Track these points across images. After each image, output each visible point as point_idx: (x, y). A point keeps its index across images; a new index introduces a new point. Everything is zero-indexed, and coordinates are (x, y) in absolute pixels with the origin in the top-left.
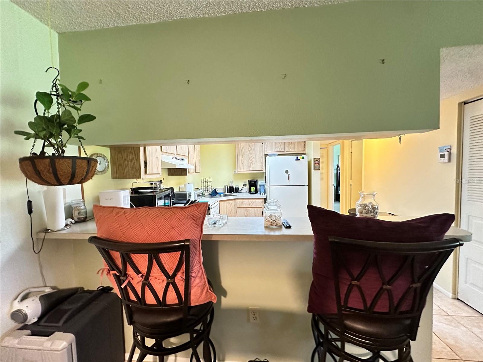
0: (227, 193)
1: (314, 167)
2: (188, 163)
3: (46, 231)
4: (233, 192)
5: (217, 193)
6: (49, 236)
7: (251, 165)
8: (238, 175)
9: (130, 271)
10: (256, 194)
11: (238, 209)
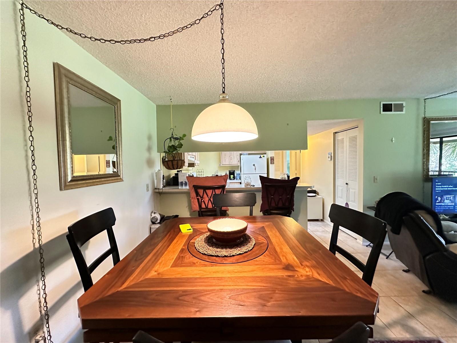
1: (271, 162)
2: (195, 160)
6: (158, 191)
7: (231, 160)
10: (234, 179)
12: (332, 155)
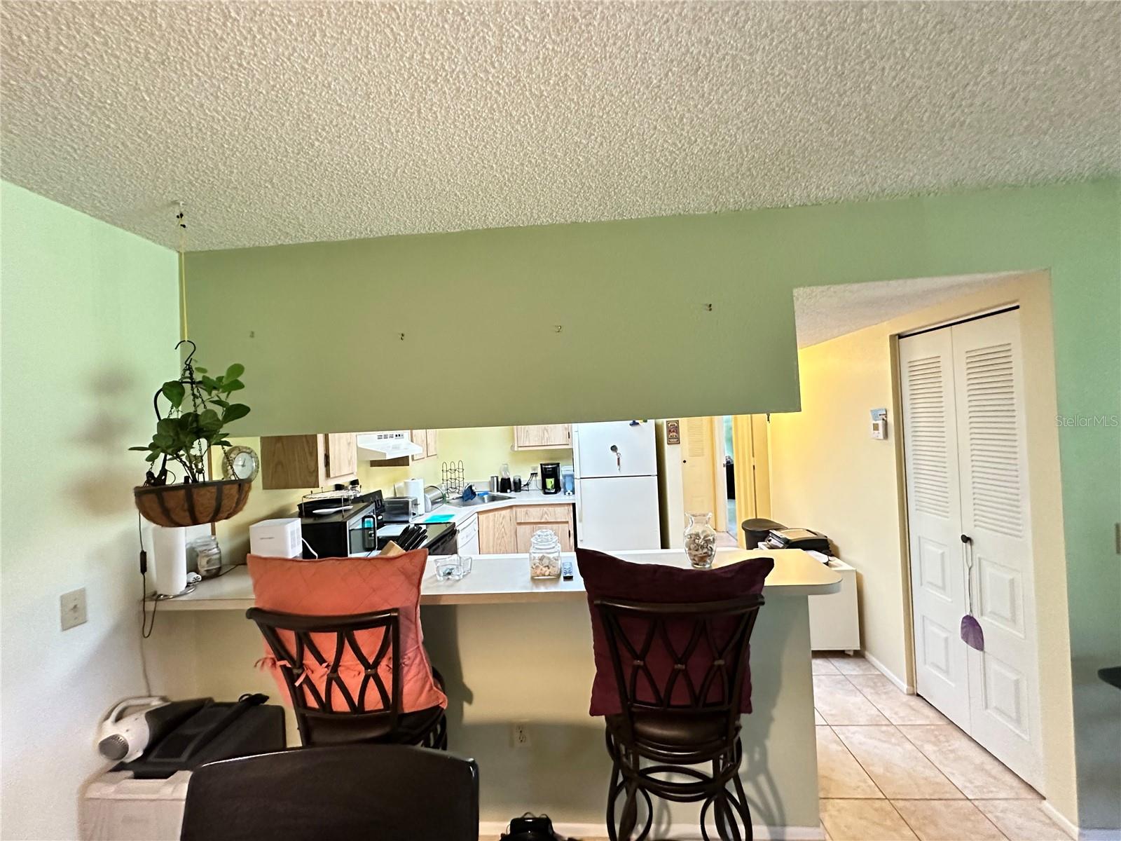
0: (498, 491)
1: (668, 439)
2: (412, 441)
3: (156, 597)
4: (509, 491)
5: (474, 494)
6: (163, 606)
7: (546, 433)
8: (520, 455)
9: (309, 659)
10: (555, 493)
11: (518, 527)
12: (891, 419)
